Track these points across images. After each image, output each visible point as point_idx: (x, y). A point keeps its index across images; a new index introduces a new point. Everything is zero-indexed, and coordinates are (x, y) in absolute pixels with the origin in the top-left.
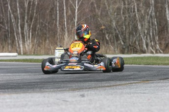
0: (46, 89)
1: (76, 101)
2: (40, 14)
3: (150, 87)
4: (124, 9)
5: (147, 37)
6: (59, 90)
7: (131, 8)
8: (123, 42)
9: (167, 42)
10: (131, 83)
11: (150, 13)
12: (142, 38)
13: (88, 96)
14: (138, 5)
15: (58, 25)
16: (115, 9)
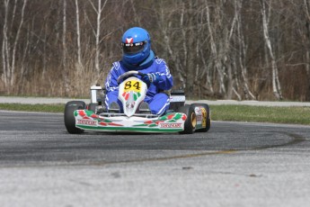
0: (48, 160)
1: (105, 184)
2: (31, 22)
3: (238, 162)
4: (187, 16)
5: (226, 70)
6: (72, 163)
7: (200, 15)
8: (185, 78)
9: (263, 79)
10: (203, 154)
11: (233, 25)
13: (125, 175)
14: (212, 9)
15: (64, 43)
16: (169, 16)
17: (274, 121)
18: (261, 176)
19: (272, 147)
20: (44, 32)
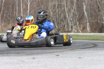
0: (11, 54)
1: (30, 61)
2: (6, 8)
3: (75, 53)
4: (58, 5)
5: (72, 23)
6: (19, 55)
7: (62, 5)
8: (58, 26)
9: (84, 26)
10: (63, 51)
11: (74, 8)
12: (69, 23)
13: (37, 58)
14: (67, 2)
15: (17, 15)
16: (52, 5)
17: (88, 40)
18: (83, 58)
19: (87, 48)
20: (10, 11)
